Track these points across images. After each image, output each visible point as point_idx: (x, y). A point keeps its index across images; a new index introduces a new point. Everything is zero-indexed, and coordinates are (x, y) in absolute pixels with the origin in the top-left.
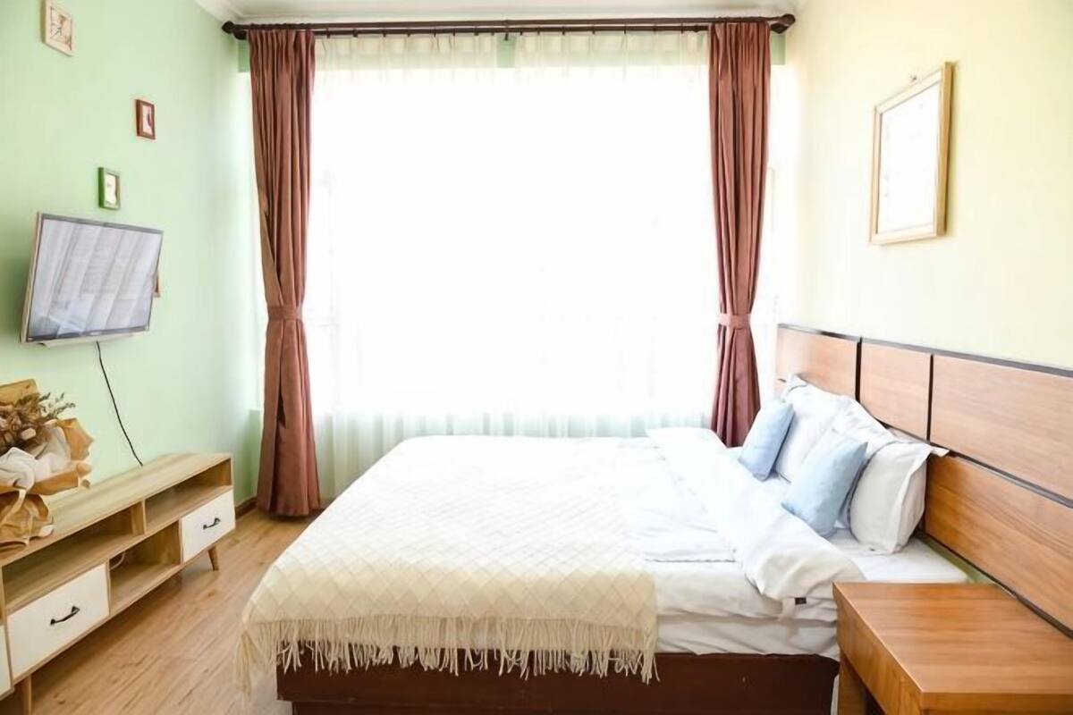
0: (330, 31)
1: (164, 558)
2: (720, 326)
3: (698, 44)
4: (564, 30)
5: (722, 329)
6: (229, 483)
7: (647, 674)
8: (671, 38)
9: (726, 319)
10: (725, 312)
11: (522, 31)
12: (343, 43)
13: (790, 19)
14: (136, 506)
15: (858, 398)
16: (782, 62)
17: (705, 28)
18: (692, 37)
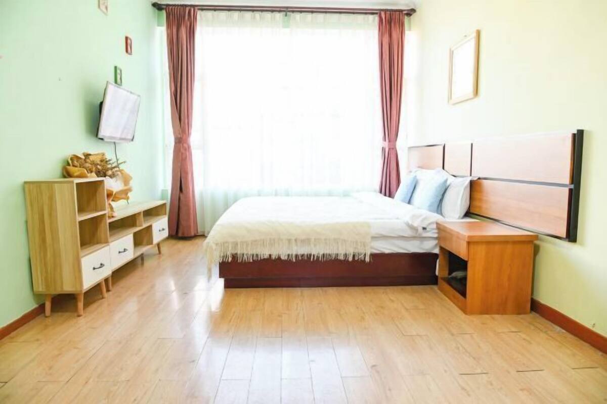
0: (204, 8)
1: (145, 242)
2: (383, 148)
3: (374, 20)
4: (312, 12)
5: (383, 149)
6: (165, 214)
7: (367, 259)
8: (360, 17)
9: (386, 145)
10: (385, 140)
11: (293, 12)
12: (209, 14)
13: (413, 11)
14: (139, 214)
15: (443, 168)
16: (410, 29)
17: (376, 13)
18: (371, 17)
